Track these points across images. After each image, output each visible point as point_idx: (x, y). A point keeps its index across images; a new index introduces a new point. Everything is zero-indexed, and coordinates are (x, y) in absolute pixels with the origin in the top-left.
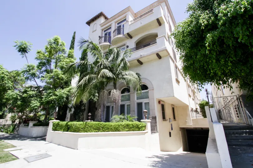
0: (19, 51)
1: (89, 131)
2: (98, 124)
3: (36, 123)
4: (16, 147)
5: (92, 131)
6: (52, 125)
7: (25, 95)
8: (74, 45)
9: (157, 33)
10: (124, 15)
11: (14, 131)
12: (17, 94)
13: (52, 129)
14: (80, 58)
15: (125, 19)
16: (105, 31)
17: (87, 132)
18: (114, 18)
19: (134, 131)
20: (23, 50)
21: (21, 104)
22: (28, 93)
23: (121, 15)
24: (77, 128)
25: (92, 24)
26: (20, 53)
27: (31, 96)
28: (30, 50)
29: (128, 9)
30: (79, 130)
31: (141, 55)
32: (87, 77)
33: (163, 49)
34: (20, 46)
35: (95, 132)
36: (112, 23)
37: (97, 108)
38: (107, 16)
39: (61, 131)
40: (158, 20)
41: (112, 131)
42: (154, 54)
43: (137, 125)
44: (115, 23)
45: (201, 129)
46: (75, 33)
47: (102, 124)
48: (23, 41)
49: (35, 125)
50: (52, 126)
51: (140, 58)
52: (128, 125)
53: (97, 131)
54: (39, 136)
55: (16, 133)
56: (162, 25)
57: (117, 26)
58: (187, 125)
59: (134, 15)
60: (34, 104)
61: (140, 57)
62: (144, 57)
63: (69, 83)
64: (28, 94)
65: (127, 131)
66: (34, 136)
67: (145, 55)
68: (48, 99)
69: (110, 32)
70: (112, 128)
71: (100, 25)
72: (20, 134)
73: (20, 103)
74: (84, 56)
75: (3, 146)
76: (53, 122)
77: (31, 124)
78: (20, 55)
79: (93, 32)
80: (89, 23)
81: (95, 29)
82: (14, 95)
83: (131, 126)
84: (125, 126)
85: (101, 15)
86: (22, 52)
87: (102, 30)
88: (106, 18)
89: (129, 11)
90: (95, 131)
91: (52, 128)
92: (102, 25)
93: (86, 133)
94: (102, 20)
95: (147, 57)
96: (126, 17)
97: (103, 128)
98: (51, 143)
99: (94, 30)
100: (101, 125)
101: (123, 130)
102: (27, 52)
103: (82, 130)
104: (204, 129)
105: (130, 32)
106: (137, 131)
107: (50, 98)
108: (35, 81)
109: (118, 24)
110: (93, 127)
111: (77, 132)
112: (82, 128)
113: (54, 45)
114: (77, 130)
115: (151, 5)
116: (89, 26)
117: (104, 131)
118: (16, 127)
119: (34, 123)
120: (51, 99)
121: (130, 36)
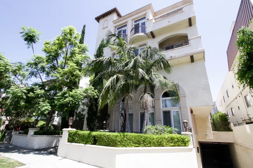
0: (26, 39)
1: (128, 145)
2: (138, 136)
3: (38, 130)
4: (25, 165)
5: (131, 146)
6: (68, 134)
7: (31, 94)
8: (83, 40)
9: (187, 34)
10: (143, 13)
11: (3, 140)
12: (23, 92)
13: (68, 140)
14: (95, 55)
15: (145, 17)
16: (118, 29)
17: (126, 147)
18: (130, 15)
19: (179, 146)
20: (30, 39)
21: (25, 106)
22: (35, 91)
23: (139, 13)
24: (111, 141)
25: (102, 21)
26: (26, 42)
27: (40, 96)
28: (38, 39)
29: (149, 6)
30: (116, 144)
31: (172, 57)
32: (115, 77)
33: (201, 51)
34: (27, 34)
35: (135, 147)
36: (128, 21)
37: (109, 115)
38: (120, 13)
39: (83, 143)
40: (190, 20)
41: (154, 146)
42: (188, 55)
43: (182, 139)
44: (132, 21)
45: (218, 143)
46: (84, 26)
47: (143, 136)
48: (32, 28)
49: (36, 133)
50: (67, 136)
51: (169, 60)
52: (172, 139)
53: (138, 146)
54: (42, 148)
55: (6, 142)
56: (192, 25)
57: (134, 24)
58: (207, 138)
59: (154, 14)
60: (44, 106)
61: (170, 58)
62: (175, 58)
63: (78, 83)
64: (35, 93)
65: (172, 146)
66: (35, 148)
67: (177, 57)
68: (63, 101)
69: (126, 30)
70: (154, 142)
71: (113, 21)
72: (13, 144)
73: (23, 103)
74: (100, 53)
75: (4, 163)
76: (69, 131)
77: (31, 132)
78: (26, 44)
79: (103, 29)
80: (98, 19)
81: (107, 26)
82: (19, 93)
83: (176, 140)
84: (169, 140)
85: (114, 10)
86: (28, 42)
87: (116, 27)
88: (119, 15)
89: (150, 8)
90: (135, 145)
91: (67, 138)
92: (115, 22)
93: (124, 148)
94: (114, 16)
95: (178, 59)
96: (146, 15)
97: (144, 141)
98: (65, 158)
99: (105, 27)
100: (141, 137)
101: (167, 145)
102: (35, 41)
103: (119, 143)
104: (221, 144)
105: (154, 31)
106: (183, 146)
107: (65, 99)
108: (41, 78)
109: (135, 22)
110: (133, 140)
111: (111, 146)
112: (119, 142)
113: (69, 36)
114: (111, 143)
115: (174, 4)
116: (99, 22)
117: (145, 146)
118: (6, 134)
119: (35, 131)
120: (66, 101)
121: (153, 35)
